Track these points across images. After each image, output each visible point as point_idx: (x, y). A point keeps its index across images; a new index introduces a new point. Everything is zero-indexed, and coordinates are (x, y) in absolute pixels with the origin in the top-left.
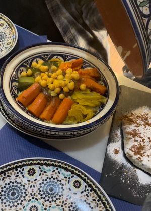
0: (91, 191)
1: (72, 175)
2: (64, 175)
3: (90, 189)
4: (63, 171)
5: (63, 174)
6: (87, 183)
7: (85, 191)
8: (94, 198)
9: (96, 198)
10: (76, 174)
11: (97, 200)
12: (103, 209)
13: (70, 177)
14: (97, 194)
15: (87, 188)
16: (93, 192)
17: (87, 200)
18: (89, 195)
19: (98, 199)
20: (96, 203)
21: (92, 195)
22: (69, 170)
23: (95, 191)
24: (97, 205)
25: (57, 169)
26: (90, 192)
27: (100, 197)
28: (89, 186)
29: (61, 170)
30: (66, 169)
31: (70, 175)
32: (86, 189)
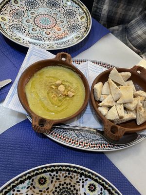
0: (57, 173)
1: (31, 180)
2: (25, 187)
3: (55, 173)
4: (20, 186)
5: (22, 188)
6: (49, 171)
7: (53, 178)
8: (65, 175)
9: (66, 173)
10: (33, 176)
11: (67, 174)
12: (77, 175)
13: (31, 183)
14: (64, 170)
15: (52, 174)
16: (59, 172)
17: (61, 181)
18: (58, 177)
19: (67, 172)
20: (68, 177)
21: (61, 175)
22: (25, 180)
23: (60, 170)
24: (71, 177)
25: (14, 191)
26: (58, 175)
27: (68, 170)
28: (52, 171)
29: (18, 188)
30: (22, 182)
31: (29, 182)
32: (53, 176)
